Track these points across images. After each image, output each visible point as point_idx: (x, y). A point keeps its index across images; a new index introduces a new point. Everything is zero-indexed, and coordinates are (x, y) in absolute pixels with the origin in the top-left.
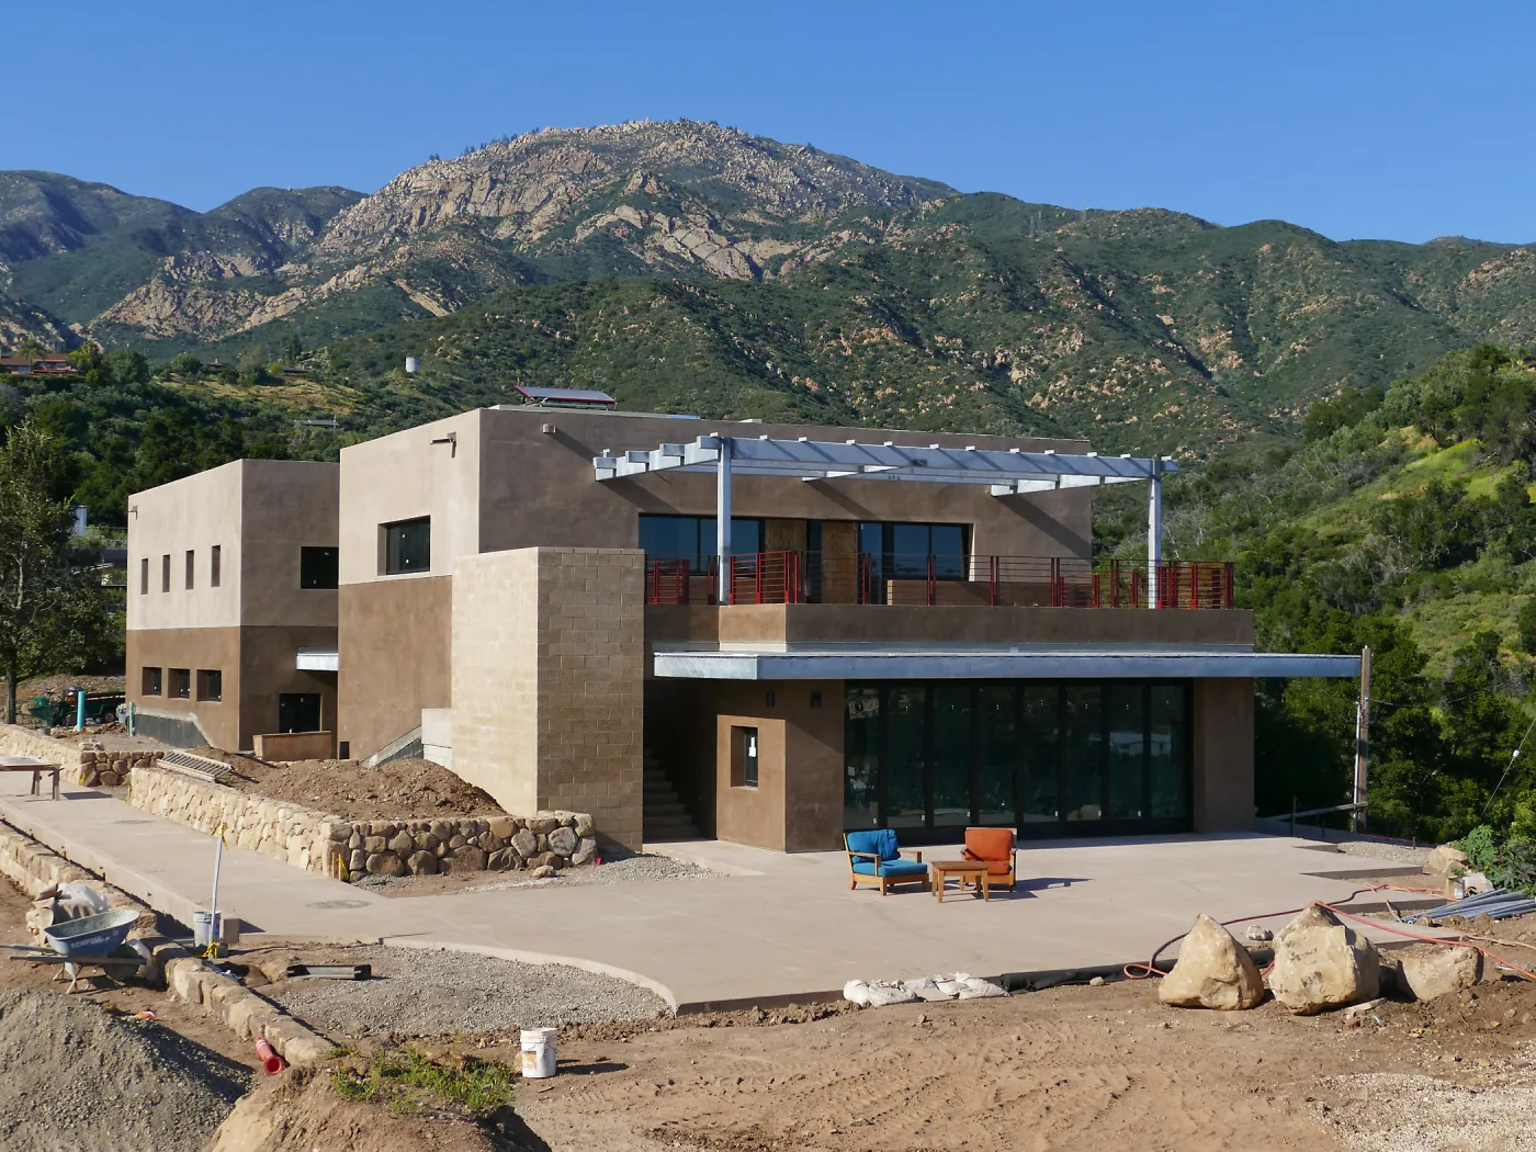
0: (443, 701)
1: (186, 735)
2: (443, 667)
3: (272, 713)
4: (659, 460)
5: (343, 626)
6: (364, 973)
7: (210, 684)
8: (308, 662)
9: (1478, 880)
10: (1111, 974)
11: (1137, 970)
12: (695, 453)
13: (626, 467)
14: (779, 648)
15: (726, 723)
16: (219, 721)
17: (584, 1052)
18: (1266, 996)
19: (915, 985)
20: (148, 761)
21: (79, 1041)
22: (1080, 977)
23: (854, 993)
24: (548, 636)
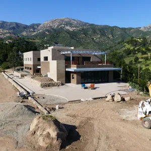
0: (49, 72)
1: (29, 72)
2: (49, 69)
3: (36, 71)
4: (66, 53)
5: (41, 64)
6: (44, 98)
7: (31, 69)
8: (38, 67)
9: (130, 87)
10: (102, 98)
11: (104, 97)
12: (69, 52)
13: (63, 53)
14: (76, 69)
15: (72, 74)
16: (31, 72)
17: (61, 106)
18: (114, 100)
19: (87, 99)
20: (26, 75)
21: (22, 108)
22: (100, 98)
23: (82, 100)
24: (57, 67)
